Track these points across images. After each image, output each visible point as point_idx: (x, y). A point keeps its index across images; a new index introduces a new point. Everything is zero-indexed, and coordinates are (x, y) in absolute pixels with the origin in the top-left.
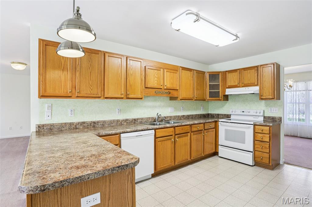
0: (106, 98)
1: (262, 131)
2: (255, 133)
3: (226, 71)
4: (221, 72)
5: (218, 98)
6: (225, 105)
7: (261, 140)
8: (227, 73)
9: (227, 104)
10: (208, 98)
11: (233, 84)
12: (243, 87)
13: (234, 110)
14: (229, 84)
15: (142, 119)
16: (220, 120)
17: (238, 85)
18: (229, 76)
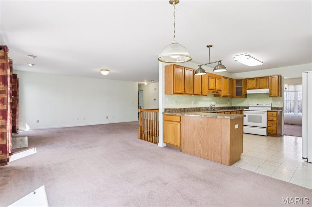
0: (195, 95)
1: (272, 115)
2: (268, 116)
3: (247, 79)
4: (243, 79)
5: (242, 96)
6: (244, 101)
7: (272, 120)
8: (247, 80)
9: (246, 100)
10: (235, 96)
11: (251, 87)
12: (258, 89)
13: (251, 104)
14: (249, 87)
15: (203, 108)
16: (244, 110)
17: (256, 88)
18: (249, 81)
